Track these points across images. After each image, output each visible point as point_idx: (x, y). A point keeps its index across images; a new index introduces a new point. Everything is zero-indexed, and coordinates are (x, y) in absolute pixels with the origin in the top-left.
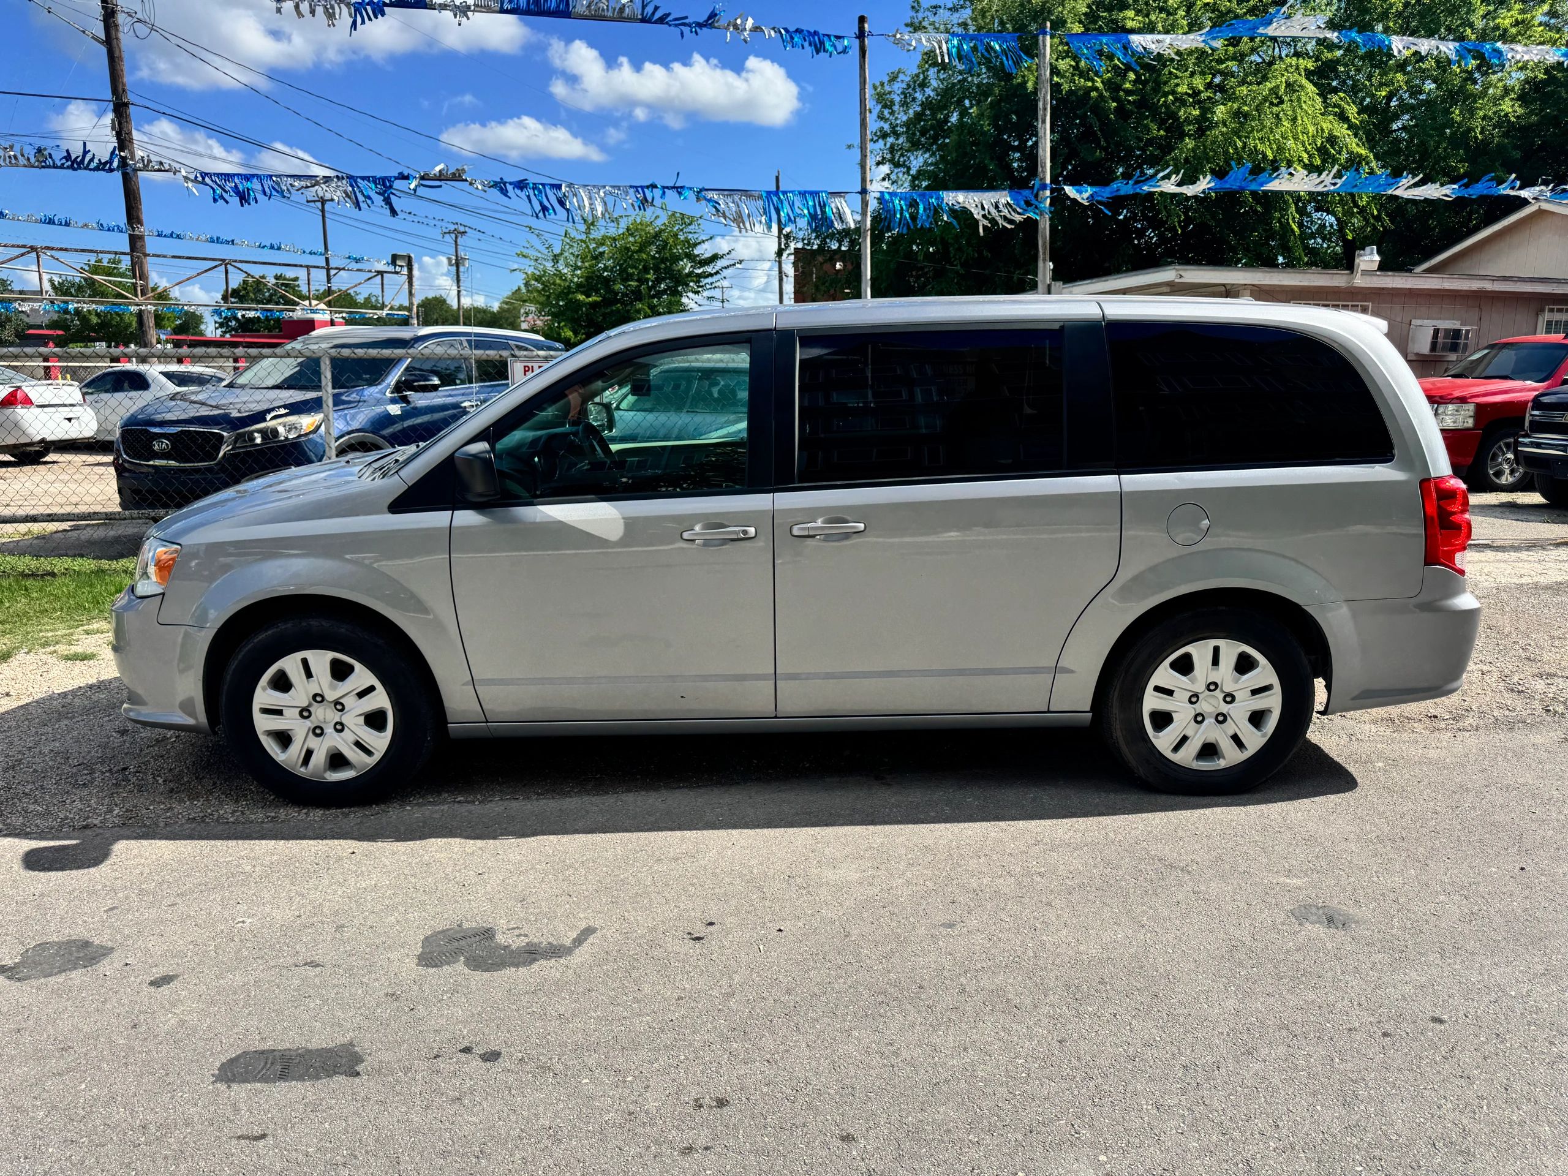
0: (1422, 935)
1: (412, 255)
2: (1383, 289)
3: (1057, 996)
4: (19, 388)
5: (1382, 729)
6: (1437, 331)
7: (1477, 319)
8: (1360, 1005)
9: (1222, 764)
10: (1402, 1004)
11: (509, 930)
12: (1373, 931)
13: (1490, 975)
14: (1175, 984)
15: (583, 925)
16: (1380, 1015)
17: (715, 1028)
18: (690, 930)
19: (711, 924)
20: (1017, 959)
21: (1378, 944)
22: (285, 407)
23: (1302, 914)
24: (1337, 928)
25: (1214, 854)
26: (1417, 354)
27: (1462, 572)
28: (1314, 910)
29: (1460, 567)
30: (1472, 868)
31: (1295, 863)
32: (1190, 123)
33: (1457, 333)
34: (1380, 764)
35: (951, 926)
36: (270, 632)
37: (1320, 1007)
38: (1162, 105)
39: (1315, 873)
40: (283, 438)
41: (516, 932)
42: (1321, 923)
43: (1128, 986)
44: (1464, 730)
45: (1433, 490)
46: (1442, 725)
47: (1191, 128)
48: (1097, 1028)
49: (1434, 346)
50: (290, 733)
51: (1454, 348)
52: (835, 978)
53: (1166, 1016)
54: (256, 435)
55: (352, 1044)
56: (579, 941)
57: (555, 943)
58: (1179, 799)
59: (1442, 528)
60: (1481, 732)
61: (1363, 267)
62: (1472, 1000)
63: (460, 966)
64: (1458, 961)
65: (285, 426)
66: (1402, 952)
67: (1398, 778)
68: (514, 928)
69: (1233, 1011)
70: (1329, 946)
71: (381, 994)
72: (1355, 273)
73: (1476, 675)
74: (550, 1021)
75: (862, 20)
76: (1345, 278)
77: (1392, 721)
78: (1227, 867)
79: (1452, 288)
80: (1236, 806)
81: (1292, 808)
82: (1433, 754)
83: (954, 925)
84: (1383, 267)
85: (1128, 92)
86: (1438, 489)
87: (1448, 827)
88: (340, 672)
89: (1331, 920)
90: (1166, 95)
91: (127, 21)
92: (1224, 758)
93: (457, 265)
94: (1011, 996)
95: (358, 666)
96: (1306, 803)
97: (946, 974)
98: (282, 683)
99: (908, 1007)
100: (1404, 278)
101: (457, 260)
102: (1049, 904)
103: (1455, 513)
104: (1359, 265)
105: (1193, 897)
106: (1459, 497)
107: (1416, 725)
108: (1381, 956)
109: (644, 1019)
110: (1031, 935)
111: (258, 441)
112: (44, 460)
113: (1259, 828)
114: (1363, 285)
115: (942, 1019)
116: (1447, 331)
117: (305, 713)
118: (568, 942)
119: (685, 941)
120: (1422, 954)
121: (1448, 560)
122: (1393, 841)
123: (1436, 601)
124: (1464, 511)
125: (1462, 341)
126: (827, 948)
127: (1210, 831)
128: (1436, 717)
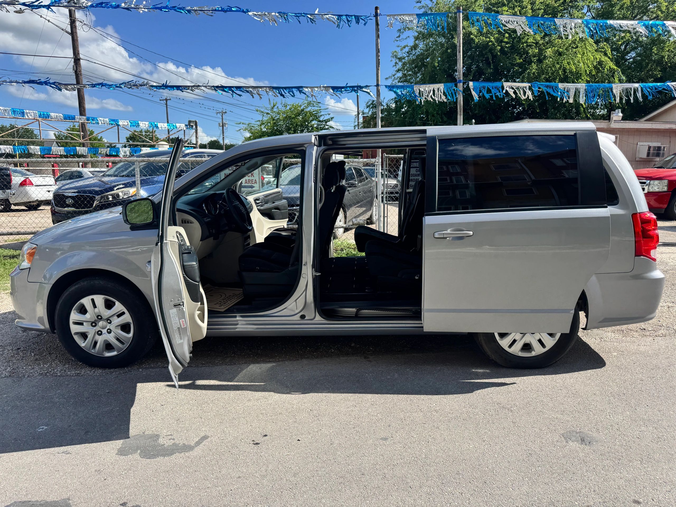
0: (631, 450)
1: (197, 121)
2: (624, 129)
3: (433, 481)
4: (28, 178)
5: (617, 335)
6: (650, 147)
7: (668, 142)
8: (594, 491)
9: (533, 354)
10: (618, 491)
11: (166, 436)
12: (605, 447)
13: (667, 475)
14: (496, 475)
15: (202, 434)
16: (605, 498)
17: (252, 495)
18: (254, 439)
19: (266, 436)
20: (416, 459)
21: (607, 454)
22: (123, 184)
23: (567, 437)
24: (586, 445)
25: (526, 401)
26: (641, 158)
27: (654, 260)
28: (574, 434)
29: (654, 257)
30: (659, 411)
31: (567, 406)
32: (534, 57)
33: (659, 148)
34: (615, 354)
35: (386, 439)
36: (77, 286)
37: (573, 492)
38: (521, 48)
39: (577, 412)
40: (121, 198)
41: (170, 437)
42: (577, 441)
43: (471, 476)
44: (659, 336)
45: (639, 219)
46: (648, 333)
47: (535, 59)
48: (451, 501)
49: (648, 154)
50: (87, 333)
51: (658, 155)
52: (320, 467)
53: (489, 495)
54: (110, 197)
55: (69, 499)
56: (198, 443)
57: (186, 444)
58: (511, 371)
59: (644, 237)
60: (667, 338)
61: (614, 119)
62: (657, 490)
63: (137, 456)
64: (650, 466)
65: (122, 193)
66: (619, 460)
67: (623, 361)
68: (169, 435)
69: (525, 493)
70: (581, 455)
71: (93, 470)
72: (611, 121)
73: (666, 308)
74: (171, 488)
75: (377, 8)
76: (606, 124)
77: (623, 331)
78: (532, 408)
79: (656, 128)
80: (540, 375)
81: (568, 377)
82: (642, 348)
83: (387, 439)
84: (624, 119)
85: (507, 43)
86: (641, 219)
87: (648, 388)
88: (109, 305)
89: (583, 440)
90: (523, 43)
91: (80, 25)
92: (534, 351)
93: (223, 126)
94: (409, 481)
95: (117, 303)
96: (576, 374)
97: (378, 467)
98: (83, 310)
99: (355, 486)
100: (634, 124)
101: (222, 124)
102: (438, 428)
103: (650, 230)
104: (613, 118)
105: (512, 425)
106: (653, 223)
107: (634, 333)
108: (608, 461)
109: (218, 489)
110: (425, 445)
111: (111, 199)
112: (39, 208)
113: (550, 387)
114: (615, 127)
115: (370, 493)
116: (655, 147)
117: (94, 324)
118: (193, 444)
119: (251, 445)
120: (630, 461)
121: (647, 254)
122: (619, 395)
123: (641, 274)
124: (654, 229)
125: (662, 152)
126: (320, 451)
127: (525, 388)
128: (644, 329)
